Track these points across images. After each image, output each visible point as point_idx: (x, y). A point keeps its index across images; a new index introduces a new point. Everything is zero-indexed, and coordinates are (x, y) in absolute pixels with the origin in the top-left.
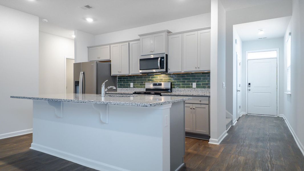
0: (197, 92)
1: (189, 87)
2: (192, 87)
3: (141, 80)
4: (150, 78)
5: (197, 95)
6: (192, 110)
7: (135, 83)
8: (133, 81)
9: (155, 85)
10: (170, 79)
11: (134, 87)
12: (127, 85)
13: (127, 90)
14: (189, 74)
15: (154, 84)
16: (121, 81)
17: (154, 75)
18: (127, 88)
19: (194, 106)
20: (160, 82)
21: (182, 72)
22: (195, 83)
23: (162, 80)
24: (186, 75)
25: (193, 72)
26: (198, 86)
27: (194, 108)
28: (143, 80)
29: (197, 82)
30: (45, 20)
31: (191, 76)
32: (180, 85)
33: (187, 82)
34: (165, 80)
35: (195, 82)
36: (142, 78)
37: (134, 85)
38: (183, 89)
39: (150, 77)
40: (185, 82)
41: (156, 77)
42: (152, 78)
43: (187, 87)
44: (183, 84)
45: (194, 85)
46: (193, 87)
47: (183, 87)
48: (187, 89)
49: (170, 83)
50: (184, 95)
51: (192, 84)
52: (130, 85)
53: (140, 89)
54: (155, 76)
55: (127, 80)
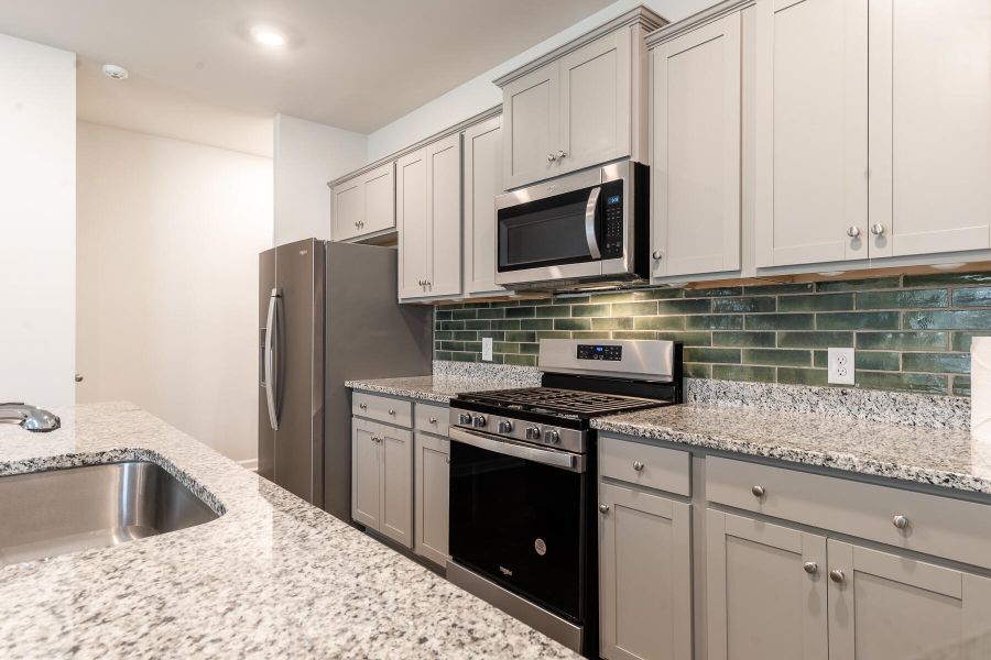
0: (862, 415)
1: (800, 378)
2: (820, 379)
3: (525, 324)
4: (567, 314)
5: (871, 470)
6: (821, 585)
7: (501, 336)
8: (493, 327)
9: (586, 352)
10: (673, 323)
11: (497, 360)
12: (469, 347)
13: (469, 373)
14: (803, 287)
15: (579, 346)
16: (446, 327)
17: (586, 299)
18: (467, 365)
19: (843, 558)
20: (618, 335)
21: (743, 275)
22: (848, 354)
23: (626, 322)
24: (776, 296)
25: (831, 272)
26: (870, 374)
27: (836, 578)
28: (534, 324)
29: (865, 340)
30: (111, 68)
31: (816, 302)
32: (735, 357)
33: (788, 339)
34: (645, 325)
35: (843, 341)
36: (529, 312)
37: (496, 348)
38: (759, 388)
39: (564, 311)
40: (766, 339)
41: (598, 308)
42: (578, 311)
43: (785, 377)
44: (754, 355)
45: (841, 363)
46: (831, 380)
47: (760, 375)
48: (790, 388)
49: (670, 345)
50: (753, 451)
51: (822, 358)
52: (479, 348)
53: (519, 368)
54: (591, 303)
55: (471, 326)
